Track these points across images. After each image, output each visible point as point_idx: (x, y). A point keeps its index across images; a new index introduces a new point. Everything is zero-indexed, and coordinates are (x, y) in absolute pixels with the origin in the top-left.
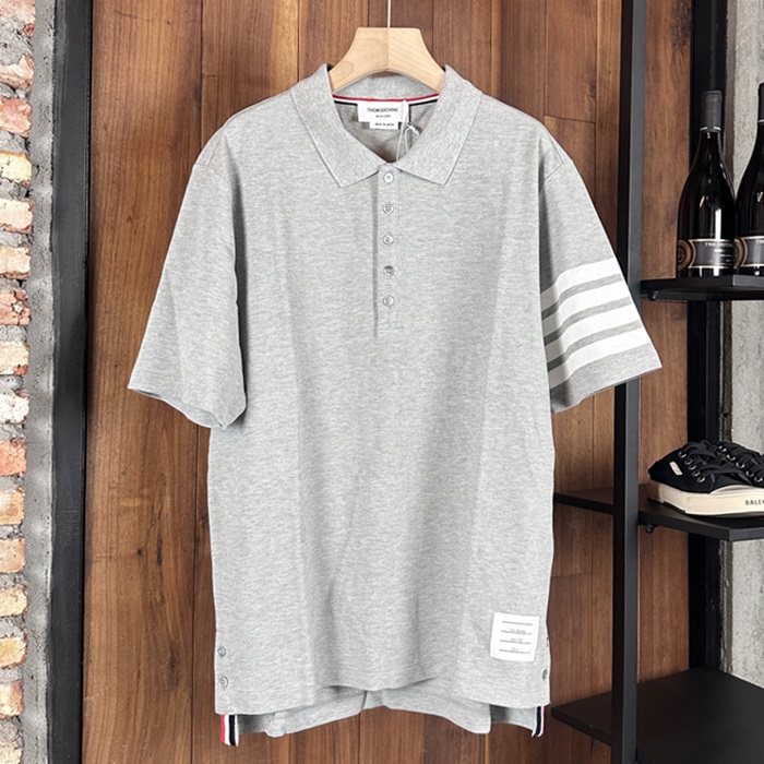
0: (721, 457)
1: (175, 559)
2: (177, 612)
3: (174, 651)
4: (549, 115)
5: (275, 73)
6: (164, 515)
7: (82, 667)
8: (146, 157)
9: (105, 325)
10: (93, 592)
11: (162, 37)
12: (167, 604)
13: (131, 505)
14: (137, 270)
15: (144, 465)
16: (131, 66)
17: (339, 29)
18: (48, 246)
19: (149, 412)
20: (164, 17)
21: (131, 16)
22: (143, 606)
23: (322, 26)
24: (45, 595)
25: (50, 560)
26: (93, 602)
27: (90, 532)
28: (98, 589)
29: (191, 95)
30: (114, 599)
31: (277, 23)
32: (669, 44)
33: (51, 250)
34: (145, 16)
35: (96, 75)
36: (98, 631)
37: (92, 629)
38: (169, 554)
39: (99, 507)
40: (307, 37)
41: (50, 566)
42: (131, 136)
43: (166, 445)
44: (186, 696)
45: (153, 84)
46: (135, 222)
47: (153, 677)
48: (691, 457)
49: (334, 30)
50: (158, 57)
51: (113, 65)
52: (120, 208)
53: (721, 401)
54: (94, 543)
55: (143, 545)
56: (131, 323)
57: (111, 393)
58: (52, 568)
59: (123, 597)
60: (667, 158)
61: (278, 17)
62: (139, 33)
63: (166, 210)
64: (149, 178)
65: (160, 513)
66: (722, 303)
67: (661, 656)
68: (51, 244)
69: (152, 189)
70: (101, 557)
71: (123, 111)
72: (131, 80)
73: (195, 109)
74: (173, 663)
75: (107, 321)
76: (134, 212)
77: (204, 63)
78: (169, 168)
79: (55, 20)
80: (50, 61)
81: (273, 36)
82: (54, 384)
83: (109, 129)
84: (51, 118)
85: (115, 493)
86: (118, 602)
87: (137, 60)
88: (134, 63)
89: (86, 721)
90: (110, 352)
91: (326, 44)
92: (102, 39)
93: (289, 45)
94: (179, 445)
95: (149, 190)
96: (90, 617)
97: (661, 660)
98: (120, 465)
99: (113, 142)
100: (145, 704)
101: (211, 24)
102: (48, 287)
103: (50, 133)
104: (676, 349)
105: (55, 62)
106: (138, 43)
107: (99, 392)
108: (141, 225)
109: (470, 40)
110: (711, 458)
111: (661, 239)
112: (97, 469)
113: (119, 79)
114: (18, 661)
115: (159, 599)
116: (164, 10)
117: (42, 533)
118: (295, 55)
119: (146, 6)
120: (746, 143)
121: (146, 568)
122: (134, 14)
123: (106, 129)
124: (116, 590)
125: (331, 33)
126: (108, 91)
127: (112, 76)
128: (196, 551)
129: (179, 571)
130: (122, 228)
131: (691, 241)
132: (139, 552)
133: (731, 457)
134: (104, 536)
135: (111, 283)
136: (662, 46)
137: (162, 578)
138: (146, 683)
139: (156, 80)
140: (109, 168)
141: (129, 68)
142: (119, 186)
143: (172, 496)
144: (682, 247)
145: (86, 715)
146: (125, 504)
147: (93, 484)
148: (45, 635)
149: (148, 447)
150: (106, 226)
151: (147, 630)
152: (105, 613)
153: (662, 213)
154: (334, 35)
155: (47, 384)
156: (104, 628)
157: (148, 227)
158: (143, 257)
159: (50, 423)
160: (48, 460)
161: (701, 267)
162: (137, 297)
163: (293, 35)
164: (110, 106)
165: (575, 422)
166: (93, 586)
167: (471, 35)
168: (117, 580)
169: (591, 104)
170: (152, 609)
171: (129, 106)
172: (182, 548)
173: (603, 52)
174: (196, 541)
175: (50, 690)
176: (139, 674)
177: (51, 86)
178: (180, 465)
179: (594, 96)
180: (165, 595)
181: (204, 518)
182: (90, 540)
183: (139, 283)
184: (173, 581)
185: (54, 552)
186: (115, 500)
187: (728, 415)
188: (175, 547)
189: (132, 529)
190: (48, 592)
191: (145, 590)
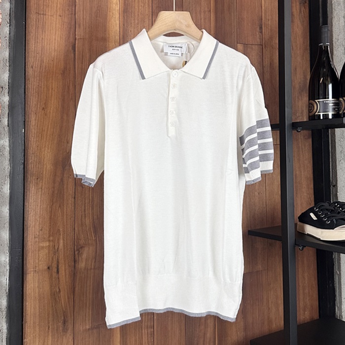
0: (337, 210)
1: (65, 271)
2: (66, 296)
3: (65, 316)
4: (239, 43)
5: (109, 34)
6: (60, 249)
7: (22, 325)
8: (51, 79)
9: (32, 159)
10: (27, 288)
11: (57, 22)
12: (61, 293)
13: (45, 245)
14: (47, 133)
15: (50, 226)
17: (138, 12)
19: (53, 199)
20: (58, 14)
21: (43, 14)
22: (50, 294)
23: (130, 11)
24: (6, 290)
25: (8, 273)
26: (27, 293)
27: (26, 259)
28: (30, 287)
29: (71, 48)
30: (37, 291)
31: (110, 11)
32: (298, 4)
33: (8, 126)
34: (50, 14)
35: (28, 43)
36: (30, 307)
37: (27, 306)
38: (62, 268)
39: (30, 247)
40: (124, 17)
42: (44, 70)
43: (61, 215)
44: (71, 338)
45: (54, 45)
46: (46, 110)
47: (55, 329)
48: (321, 210)
49: (136, 12)
50: (56, 32)
51: (35, 37)
52: (39, 104)
53: (331, 179)
54: (28, 265)
55: (50, 264)
57: (35, 192)
58: (9, 277)
59: (41, 290)
60: (299, 59)
61: (110, 9)
62: (47, 22)
63: (60, 103)
64: (52, 89)
65: (58, 249)
66: (330, 130)
67: (304, 310)
68: (8, 123)
69: (53, 94)
70: (31, 271)
71: (40, 59)
72: (43, 45)
73: (72, 55)
74: (65, 322)
76: (45, 105)
77: (76, 33)
78: (61, 84)
79: (10, 20)
80: (7, 38)
81: (108, 18)
82: (10, 189)
83: (34, 67)
84: (8, 65)
85: (37, 240)
86: (39, 292)
87: (46, 35)
88: (45, 36)
90: (34, 172)
91: (133, 19)
92: (30, 26)
93: (115, 21)
94: (67, 215)
95: (52, 95)
96: (26, 300)
97: (304, 313)
98: (39, 226)
99: (36, 73)
100: (52, 342)
101: (79, 15)
102: (7, 144)
103: (8, 71)
104: (307, 154)
105: (10, 37)
106: (47, 26)
108: (48, 111)
109: (200, 11)
110: (332, 210)
111: (297, 99)
112: (29, 229)
113: (38, 44)
115: (58, 290)
116: (58, 10)
117: (4, 261)
118: (118, 25)
119: (50, 9)
120: (339, 49)
121: (51, 275)
122: (44, 13)
123: (32, 67)
124: (38, 287)
125: (134, 14)
126: (33, 50)
127: (35, 43)
128: (75, 267)
129: (67, 276)
130: (40, 113)
131: (316, 101)
132: (49, 268)
133: (343, 209)
134: (32, 261)
135: (35, 140)
136: (294, 5)
137: (59, 280)
138: (52, 332)
139: (55, 43)
140: (34, 85)
141: (42, 38)
142: (39, 94)
143: (63, 240)
144: (312, 104)
146: (42, 245)
147: (27, 236)
148: (6, 310)
149: (52, 216)
150: (32, 113)
151: (52, 306)
152: (33, 298)
153: (297, 86)
154: (136, 14)
155: (7, 189)
156: (32, 305)
157: (51, 111)
158: (49, 127)
159: (8, 208)
160: (7, 225)
162: (47, 145)
163: (117, 16)
164: (34, 57)
165: (256, 194)
166: (27, 285)
167: (201, 8)
168: (38, 282)
169: (260, 36)
170: (55, 295)
171: (43, 56)
172: (68, 265)
173: (265, 11)
174: (75, 261)
175: (8, 337)
176: (49, 327)
177: (8, 50)
178: (67, 224)
179: (261, 32)
180: (61, 288)
181: (78, 250)
182: (26, 263)
183: (48, 138)
184: (64, 281)
185: (10, 270)
186: (37, 243)
187: (335, 186)
188: (65, 265)
189: (45, 257)
190: (7, 289)
191: (51, 286)
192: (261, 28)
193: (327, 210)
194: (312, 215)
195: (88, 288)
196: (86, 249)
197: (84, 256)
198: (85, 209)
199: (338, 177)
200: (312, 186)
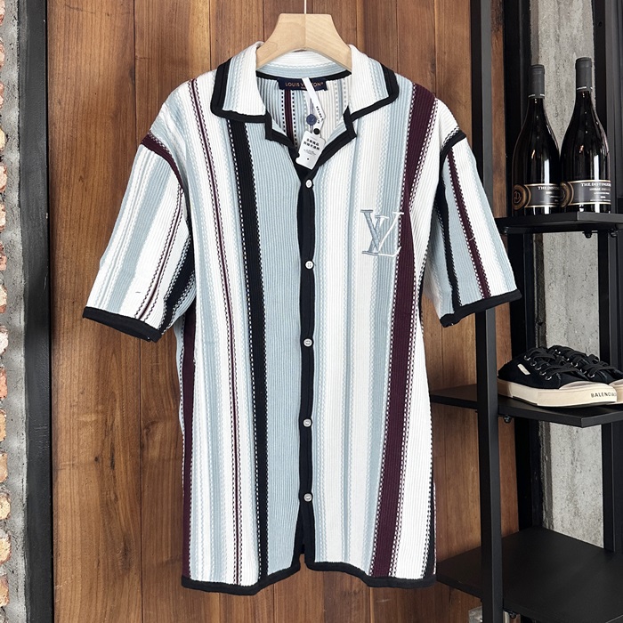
1: (125, 463)
2: (128, 508)
3: (126, 542)
5: (192, 55)
6: (115, 427)
7: (52, 559)
8: (93, 126)
9: (63, 268)
10: (61, 495)
11: (103, 26)
12: (120, 502)
13: (89, 420)
14: (89, 222)
15: (98, 385)
16: (79, 51)
17: (241, 19)
18: (17, 203)
19: (102, 340)
20: (104, 10)
21: (78, 9)
22: (101, 505)
23: (228, 16)
24: (22, 500)
25: (25, 471)
26: (60, 503)
27: (56, 445)
28: (64, 493)
29: (127, 73)
30: (77, 500)
31: (193, 15)
33: (19, 206)
34: (89, 8)
35: (51, 59)
36: (64, 528)
38: (120, 459)
39: (63, 423)
40: (217, 26)
41: (25, 476)
42: (80, 109)
43: (116, 367)
44: (137, 578)
45: (97, 66)
46: (85, 181)
47: (110, 564)
49: (237, 20)
50: (100, 43)
51: (64, 50)
52: (73, 169)
53: (536, 313)
54: (59, 455)
55: (99, 453)
56: (85, 266)
57: (70, 325)
58: (27, 477)
59: (84, 498)
61: (194, 9)
62: (85, 24)
63: (110, 170)
64: (96, 144)
65: (112, 425)
66: (534, 235)
68: (19, 201)
69: (98, 153)
70: (65, 465)
71: (74, 88)
72: (79, 63)
73: (130, 85)
74: (126, 552)
75: (65, 265)
76: (85, 172)
77: (137, 47)
78: (111, 136)
79: (18, 13)
80: (15, 47)
81: (190, 25)
82: (25, 320)
83: (63, 103)
84: (17, 95)
85: (75, 410)
86: (80, 502)
87: (84, 46)
88: (81, 48)
89: (56, 606)
90: (68, 291)
91: (231, 31)
92: (55, 29)
93: (202, 33)
94: (126, 367)
95: (96, 154)
96: (58, 517)
98: (79, 386)
99: (66, 114)
100: (104, 587)
101: (142, 16)
102: (18, 238)
103: (17, 107)
105: (19, 48)
106: (84, 31)
107: (60, 325)
108: (90, 184)
109: (341, 28)
112: (60, 391)
113: (70, 62)
114: (4, 559)
115: (113, 498)
116: (104, 4)
117: (18, 448)
118: (207, 40)
121: (102, 472)
122: (80, 7)
123: (60, 103)
124: (78, 492)
125: (235, 22)
126: (61, 72)
127: (64, 59)
128: (141, 456)
129: (129, 473)
130: (75, 186)
132: (96, 459)
134: (67, 447)
135: (68, 233)
137: (115, 480)
138: (104, 570)
139: (99, 62)
140: (64, 136)
141: (77, 53)
142: (72, 151)
143: (122, 410)
144: (519, 191)
145: (56, 601)
146: (84, 419)
147: (57, 404)
148: (23, 535)
149: (101, 369)
150: (62, 184)
151: (104, 525)
152: (70, 513)
154: (237, 24)
155: (19, 320)
156: (69, 525)
157: (96, 185)
158: (93, 210)
159: (23, 353)
160: (22, 384)
161: (534, 206)
162: (88, 244)
163: (206, 24)
164: (63, 84)
165: (428, 335)
166: (60, 491)
167: (341, 23)
168: (79, 484)
169: (432, 78)
170: (107, 507)
171: (78, 84)
172: (131, 453)
173: (440, 37)
174: (142, 447)
175: (28, 581)
176: (99, 562)
177: (16, 67)
178: (126, 384)
179: (434, 72)
180: (118, 494)
181: (147, 427)
182: (56, 451)
183: (90, 232)
184: (124, 481)
185: (29, 464)
186: (75, 416)
187: (543, 324)
188: (125, 453)
189: (90, 440)
190: (25, 497)
191: (101, 491)
192: (433, 65)
193: (544, 359)
194: (521, 367)
195: (165, 493)
196: (160, 426)
197: (158, 437)
198: (157, 358)
199: (546, 309)
200: (509, 323)
